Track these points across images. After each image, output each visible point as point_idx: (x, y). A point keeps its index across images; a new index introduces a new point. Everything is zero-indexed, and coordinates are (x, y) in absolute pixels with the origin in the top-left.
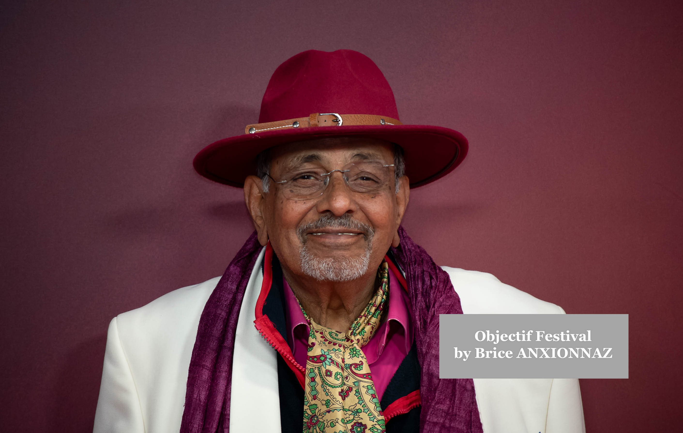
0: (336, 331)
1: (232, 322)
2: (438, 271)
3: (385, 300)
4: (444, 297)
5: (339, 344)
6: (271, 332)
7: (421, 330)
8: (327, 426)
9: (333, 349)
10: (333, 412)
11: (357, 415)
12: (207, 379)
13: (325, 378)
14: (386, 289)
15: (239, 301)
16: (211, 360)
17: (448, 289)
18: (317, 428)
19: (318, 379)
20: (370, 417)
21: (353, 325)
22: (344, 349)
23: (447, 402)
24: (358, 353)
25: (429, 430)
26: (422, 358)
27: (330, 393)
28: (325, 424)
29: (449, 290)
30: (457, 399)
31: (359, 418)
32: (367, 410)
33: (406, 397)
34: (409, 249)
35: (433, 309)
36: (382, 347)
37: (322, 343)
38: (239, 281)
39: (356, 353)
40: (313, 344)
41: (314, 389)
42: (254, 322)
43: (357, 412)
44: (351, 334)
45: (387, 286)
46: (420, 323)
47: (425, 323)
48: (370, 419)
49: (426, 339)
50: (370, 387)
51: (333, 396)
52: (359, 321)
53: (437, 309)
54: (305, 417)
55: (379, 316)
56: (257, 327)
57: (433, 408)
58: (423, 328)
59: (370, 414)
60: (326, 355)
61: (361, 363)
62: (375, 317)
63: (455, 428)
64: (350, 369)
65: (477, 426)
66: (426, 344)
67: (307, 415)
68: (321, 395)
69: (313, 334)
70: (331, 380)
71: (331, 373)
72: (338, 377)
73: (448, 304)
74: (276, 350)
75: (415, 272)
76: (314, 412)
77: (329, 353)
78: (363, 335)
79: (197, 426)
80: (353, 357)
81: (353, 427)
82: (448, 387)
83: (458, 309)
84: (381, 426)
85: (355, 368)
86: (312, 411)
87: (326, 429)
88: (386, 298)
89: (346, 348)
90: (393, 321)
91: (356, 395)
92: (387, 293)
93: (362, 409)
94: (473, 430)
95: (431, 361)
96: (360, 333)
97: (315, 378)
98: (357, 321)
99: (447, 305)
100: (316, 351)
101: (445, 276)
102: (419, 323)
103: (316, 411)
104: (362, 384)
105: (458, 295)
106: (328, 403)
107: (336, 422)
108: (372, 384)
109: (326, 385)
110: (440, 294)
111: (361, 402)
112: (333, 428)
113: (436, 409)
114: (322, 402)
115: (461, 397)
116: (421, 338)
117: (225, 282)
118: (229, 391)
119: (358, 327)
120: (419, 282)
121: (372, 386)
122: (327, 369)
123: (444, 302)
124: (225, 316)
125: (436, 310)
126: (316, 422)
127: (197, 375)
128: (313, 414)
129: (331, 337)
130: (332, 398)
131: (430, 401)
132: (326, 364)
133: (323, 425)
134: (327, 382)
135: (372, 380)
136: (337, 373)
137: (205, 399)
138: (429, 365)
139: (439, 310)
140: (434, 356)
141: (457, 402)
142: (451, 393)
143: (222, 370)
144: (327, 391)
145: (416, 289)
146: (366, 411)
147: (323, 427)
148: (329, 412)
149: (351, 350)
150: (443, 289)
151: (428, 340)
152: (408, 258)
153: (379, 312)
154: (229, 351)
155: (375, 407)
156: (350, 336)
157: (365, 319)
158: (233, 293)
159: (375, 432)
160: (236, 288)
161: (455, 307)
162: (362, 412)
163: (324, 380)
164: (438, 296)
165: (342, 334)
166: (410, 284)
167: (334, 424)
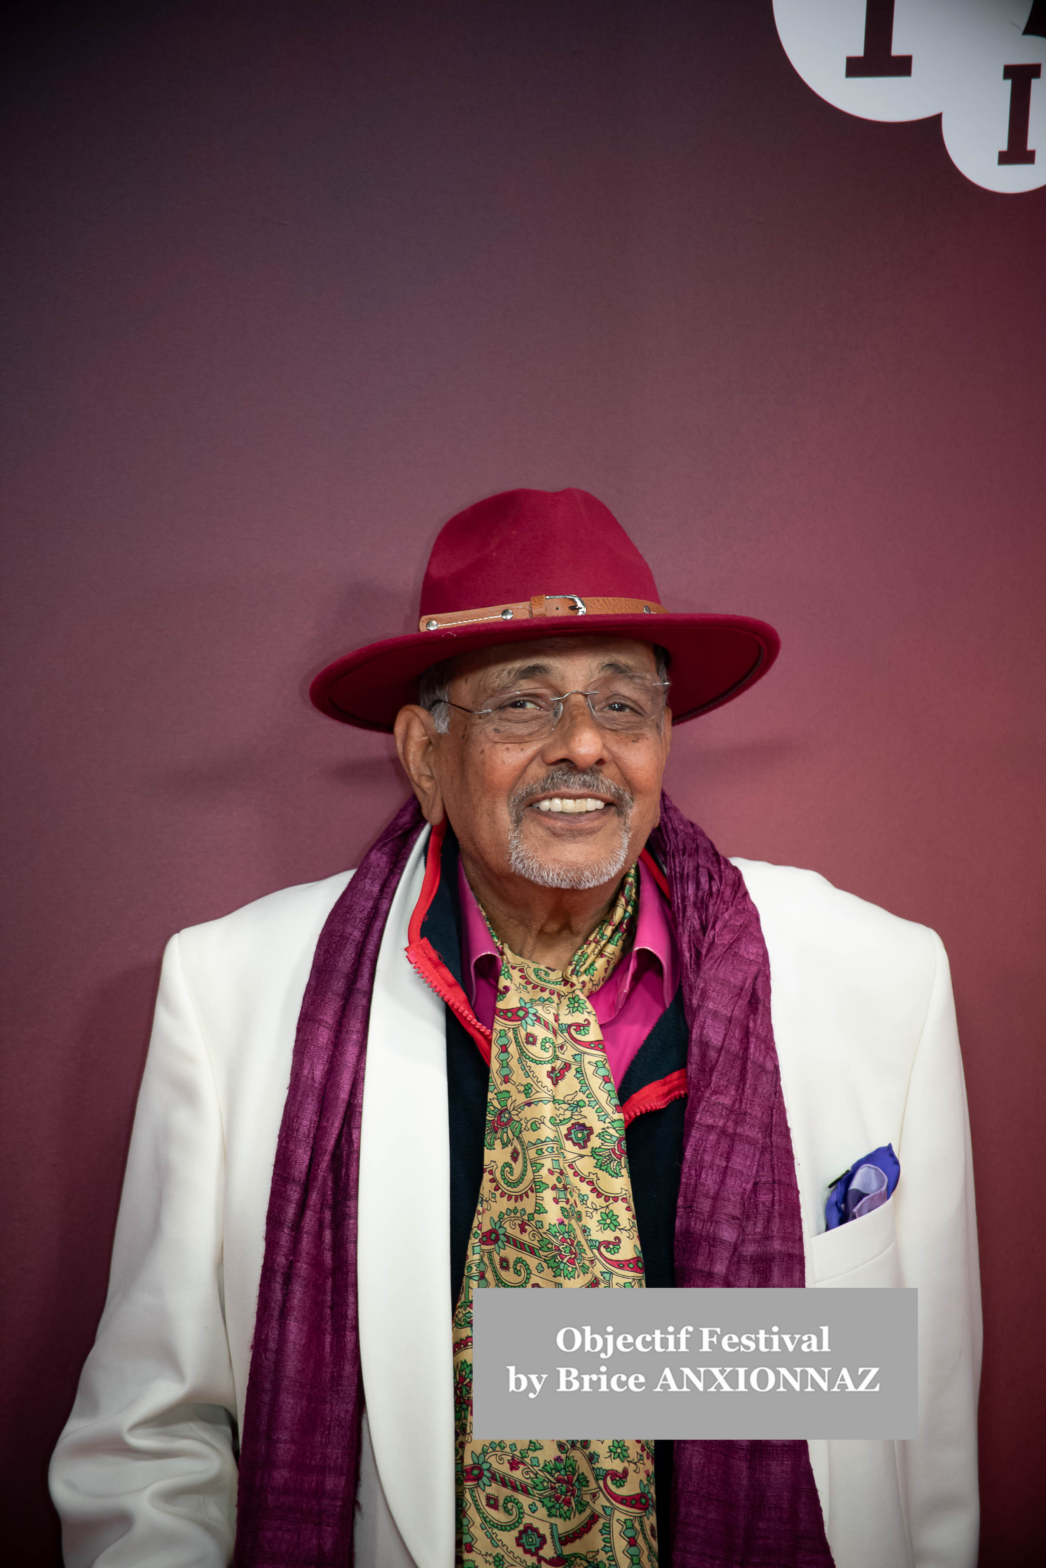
0: (547, 968)
1: (371, 947)
2: (722, 867)
3: (630, 915)
4: (732, 912)
5: (550, 990)
6: (435, 968)
7: (691, 968)
8: (525, 1129)
9: (540, 998)
10: (537, 1105)
11: (577, 1111)
12: (327, 1044)
13: (524, 1046)
14: (634, 895)
15: (385, 911)
17: (739, 898)
18: (509, 1132)
19: (512, 1049)
20: (599, 1114)
21: (576, 957)
22: (559, 999)
23: (731, 1091)
24: (582, 1006)
25: (699, 1139)
26: (692, 1016)
27: (533, 1073)
28: (522, 1125)
29: (740, 900)
30: (748, 1086)
31: (581, 1115)
32: (595, 1103)
33: (661, 1080)
34: (675, 829)
35: (712, 933)
36: (624, 995)
37: (521, 986)
38: (384, 878)
39: (579, 1006)
40: (507, 989)
41: (505, 1065)
42: (406, 949)
43: (577, 1106)
44: (572, 973)
45: (634, 890)
46: (690, 955)
47: (698, 954)
48: (599, 1118)
49: (699, 983)
50: (600, 1065)
51: (538, 1078)
52: (586, 950)
53: (718, 932)
54: (489, 1112)
55: (620, 943)
56: (411, 959)
57: (707, 1102)
58: (695, 963)
59: (600, 1110)
60: (528, 1008)
62: (612, 944)
63: (742, 1135)
64: (567, 1032)
65: (781, 1132)
66: (699, 992)
67: (492, 1108)
68: (518, 1075)
69: (508, 972)
70: (535, 1050)
71: (535, 1038)
72: (548, 1045)
73: (739, 924)
74: (443, 999)
75: (683, 870)
76: (505, 1104)
77: (532, 1004)
78: (593, 974)
80: (573, 1012)
81: (571, 1130)
83: (755, 931)
84: (618, 1131)
85: (576, 1031)
86: (501, 1103)
87: (524, 1133)
88: (633, 911)
89: (562, 996)
90: (643, 953)
91: (577, 1077)
92: (635, 901)
93: (586, 1100)
94: (774, 1138)
95: (705, 1020)
96: (587, 971)
97: (507, 1046)
98: (582, 950)
99: (737, 926)
100: (511, 1001)
101: (736, 876)
102: (687, 955)
103: (508, 1103)
104: (587, 1058)
105: (756, 908)
106: (528, 1090)
107: (540, 1122)
108: (605, 1059)
109: (526, 1058)
110: (724, 906)
111: (584, 1089)
112: (536, 1131)
113: (712, 1103)
114: (518, 1087)
115: (756, 1083)
116: (691, 982)
117: (361, 880)
118: (362, 1065)
119: (583, 960)
120: (690, 886)
121: (604, 1063)
122: (529, 1032)
123: (731, 919)
124: (358, 937)
125: (716, 934)
126: (508, 1120)
127: (310, 1037)
129: (538, 977)
130: (536, 1082)
132: (526, 1023)
133: (519, 1127)
134: (527, 1055)
135: (604, 1052)
136: (545, 1039)
137: (321, 1077)
138: (702, 1028)
139: (723, 933)
141: (748, 1091)
142: (738, 1076)
143: (351, 1028)
144: (527, 1069)
145: (684, 898)
146: (593, 1104)
147: (518, 1130)
148: (529, 1104)
149: (571, 1000)
150: (730, 898)
151: (702, 985)
152: (672, 844)
153: (620, 934)
154: (364, 997)
155: (609, 1098)
156: (570, 976)
157: (596, 947)
158: (373, 898)
159: (607, 1141)
160: (379, 890)
161: (750, 929)
162: (587, 1106)
163: (522, 1051)
164: (723, 909)
165: (556, 972)
166: (675, 888)
167: (538, 1126)
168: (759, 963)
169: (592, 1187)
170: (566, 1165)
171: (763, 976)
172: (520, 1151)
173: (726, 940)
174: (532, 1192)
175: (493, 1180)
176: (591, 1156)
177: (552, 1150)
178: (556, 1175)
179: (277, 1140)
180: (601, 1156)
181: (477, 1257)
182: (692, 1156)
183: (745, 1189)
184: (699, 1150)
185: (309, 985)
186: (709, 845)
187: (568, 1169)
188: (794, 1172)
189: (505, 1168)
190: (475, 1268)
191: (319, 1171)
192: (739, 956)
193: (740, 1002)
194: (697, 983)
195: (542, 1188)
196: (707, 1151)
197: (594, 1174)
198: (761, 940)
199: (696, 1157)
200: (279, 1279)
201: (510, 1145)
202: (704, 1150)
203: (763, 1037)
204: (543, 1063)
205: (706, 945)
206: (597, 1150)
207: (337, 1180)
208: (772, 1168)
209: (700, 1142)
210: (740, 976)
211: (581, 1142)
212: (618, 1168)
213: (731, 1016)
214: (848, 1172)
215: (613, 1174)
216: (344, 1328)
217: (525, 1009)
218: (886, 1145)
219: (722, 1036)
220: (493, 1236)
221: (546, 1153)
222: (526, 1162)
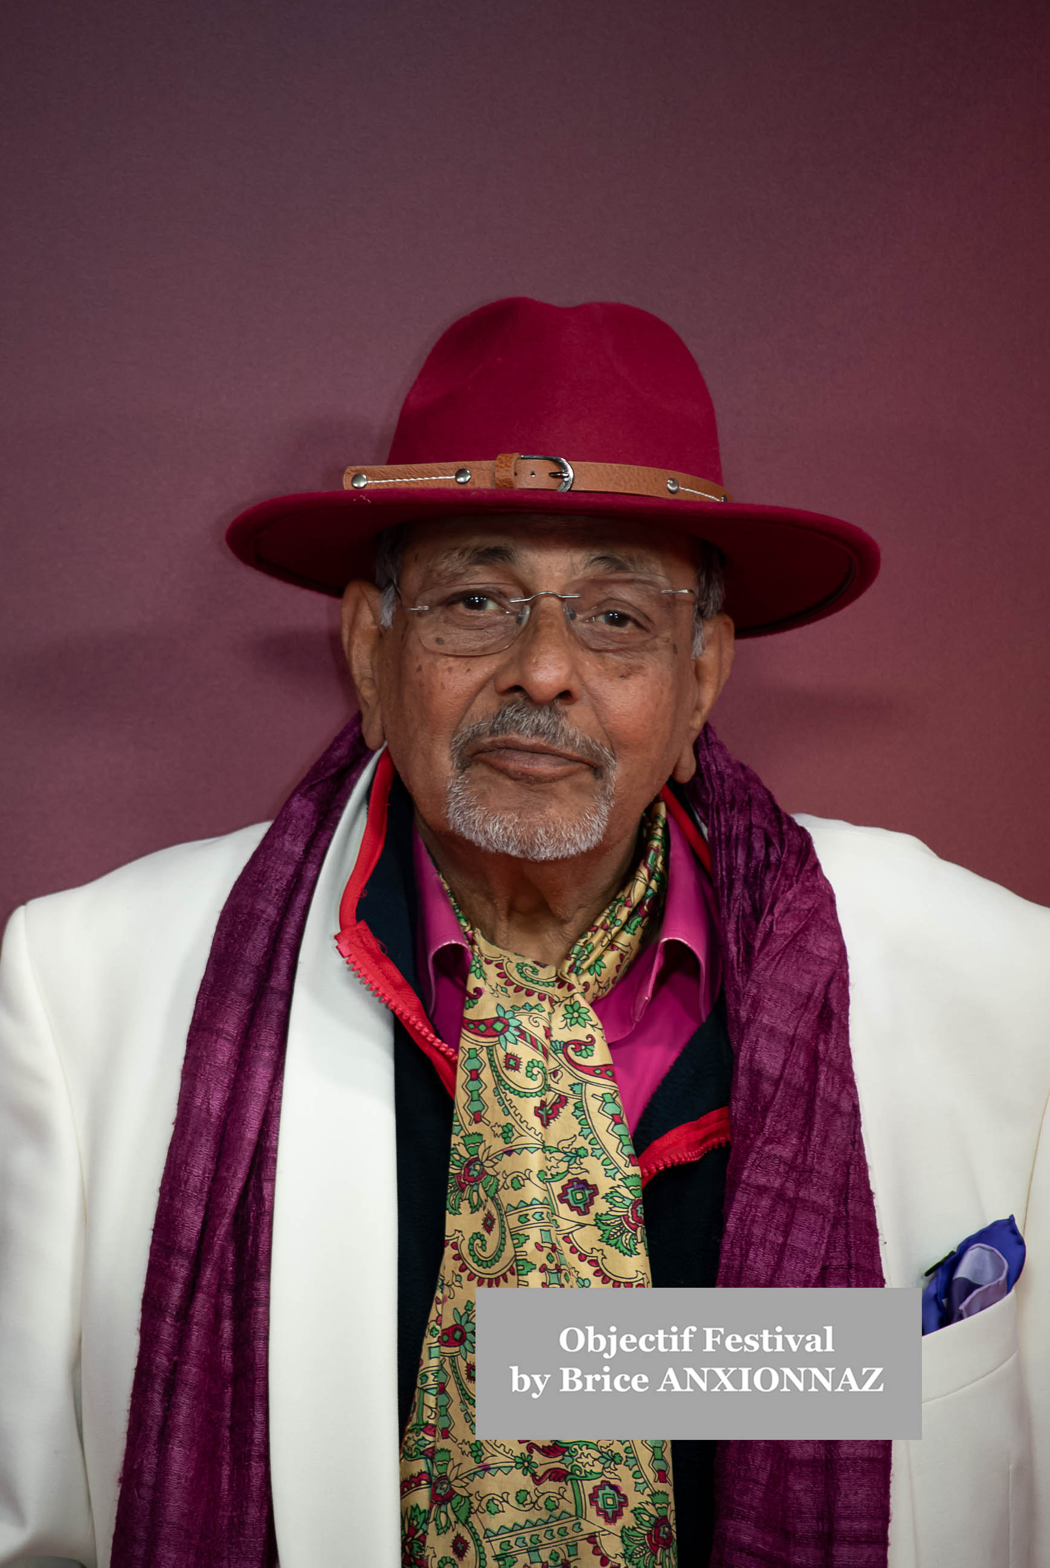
0: (535, 962)
1: (291, 930)
2: (785, 827)
3: (654, 893)
4: (797, 890)
5: (540, 994)
6: (376, 964)
7: (738, 967)
8: (503, 1186)
9: (525, 1006)
10: (519, 1154)
11: (575, 1162)
12: (228, 1063)
13: (503, 1072)
14: (659, 865)
15: (310, 881)
16: (239, 1018)
17: (807, 871)
18: (481, 1191)
19: (486, 1075)
20: (606, 1167)
21: (577, 949)
22: (552, 1006)
23: (792, 1139)
24: (584, 1016)
25: (746, 1205)
26: (738, 1033)
27: (514, 1109)
28: (499, 1181)
29: (809, 874)
30: (815, 1133)
31: (582, 1169)
32: (601, 1152)
33: (694, 1122)
34: (718, 773)
35: (769, 918)
36: (644, 1002)
37: (499, 988)
38: (311, 834)
39: (579, 1016)
40: (479, 992)
41: (475, 1097)
42: (336, 937)
43: (576, 1155)
44: (570, 971)
45: (660, 859)
46: (736, 949)
47: (749, 947)
48: (607, 1172)
49: (749, 988)
50: (608, 1098)
51: (521, 1117)
52: (590, 939)
53: (777, 919)
54: (453, 1162)
55: (639, 931)
56: (343, 951)
57: (758, 1153)
58: (743, 962)
59: (608, 1162)
60: (507, 1020)
61: (590, 1039)
62: (628, 932)
63: (807, 1201)
64: (563, 1053)
65: (861, 1197)
66: (749, 1001)
67: (457, 1157)
68: (494, 1112)
69: (479, 968)
70: (518, 1078)
71: (518, 1060)
72: (535, 1071)
73: (806, 907)
75: (731, 829)
76: (475, 1152)
77: (514, 1013)
78: (599, 972)
79: (201, 1172)
80: (571, 1025)
81: (567, 1189)
82: (795, 1104)
83: (828, 918)
84: (633, 1191)
85: (575, 1052)
86: (470, 1150)
87: (502, 1192)
88: (659, 887)
89: (556, 1002)
90: (674, 944)
91: (576, 1116)
92: (661, 874)
93: (589, 1147)
94: (851, 1206)
95: (757, 1040)
96: (592, 968)
97: (479, 1072)
98: (585, 939)
99: (804, 911)
100: (485, 1009)
101: (803, 839)
102: (734, 949)
103: (480, 1150)
104: (590, 1089)
105: (830, 885)
106: (508, 1133)
107: (524, 1177)
108: (615, 1091)
109: (505, 1089)
110: (787, 882)
111: (586, 1132)
112: (519, 1191)
113: (765, 1155)
114: (493, 1128)
115: (826, 1128)
116: (739, 986)
117: (278, 836)
118: (277, 1094)
119: (586, 953)
120: (740, 853)
121: (614, 1096)
122: (509, 1052)
123: (796, 901)
124: (274, 916)
125: (775, 920)
126: (479, 1174)
127: (205, 1053)
128: (471, 1156)
129: (523, 975)
130: (519, 1122)
131: (752, 1136)
132: (506, 1039)
133: (495, 1184)
134: (507, 1084)
135: (614, 1081)
136: (532, 1062)
137: (220, 1109)
138: (753, 1050)
139: (784, 919)
140: (767, 1030)
141: (816, 1139)
142: (802, 1120)
143: (262, 1043)
144: (507, 1103)
145: (731, 869)
146: (598, 1153)
147: (494, 1187)
148: (509, 1152)
149: (569, 1008)
150: (795, 871)
151: (754, 991)
152: (716, 794)
153: (639, 919)
154: (281, 999)
155: (621, 1145)
156: (568, 974)
157: (605, 936)
158: (295, 862)
159: (617, 1204)
160: (303, 851)
161: (823, 915)
162: (590, 1156)
163: (500, 1078)
164: (785, 886)
165: (547, 968)
166: (718, 855)
167: (522, 1182)
168: (832, 961)
169: (595, 1269)
170: (560, 1238)
171: (839, 980)
172: (495, 1217)
173: (788, 928)
174: (513, 1274)
175: (457, 1257)
176: (595, 1225)
177: (540, 1216)
178: (547, 1251)
179: (158, 1194)
180: (608, 1225)
181: (434, 1362)
182: (737, 1228)
183: (809, 1276)
184: (746, 1220)
185: (204, 982)
186: (766, 797)
187: (563, 1243)
188: (878, 1252)
189: (474, 1240)
190: (431, 1377)
191: (216, 1239)
192: (805, 952)
193: (807, 1016)
194: (747, 988)
195: (526, 1270)
196: (757, 1221)
197: (598, 1251)
198: (837, 931)
199: (742, 1230)
200: (158, 1387)
201: (481, 1209)
202: (753, 1221)
203: (837, 1065)
204: (529, 1095)
205: (760, 935)
206: (604, 1218)
207: (240, 1252)
208: (848, 1247)
209: (748, 1209)
210: (807, 979)
211: (581, 1205)
212: (632, 1243)
213: (794, 1035)
214: (952, 1253)
215: (625, 1251)
216: (249, 1457)
217: (505, 1021)
218: (1007, 1217)
219: (781, 1062)
220: (458, 1334)
221: (533, 1221)
222: (504, 1233)
